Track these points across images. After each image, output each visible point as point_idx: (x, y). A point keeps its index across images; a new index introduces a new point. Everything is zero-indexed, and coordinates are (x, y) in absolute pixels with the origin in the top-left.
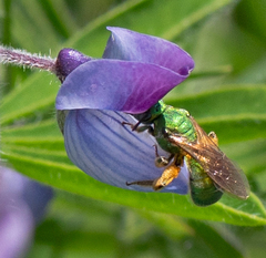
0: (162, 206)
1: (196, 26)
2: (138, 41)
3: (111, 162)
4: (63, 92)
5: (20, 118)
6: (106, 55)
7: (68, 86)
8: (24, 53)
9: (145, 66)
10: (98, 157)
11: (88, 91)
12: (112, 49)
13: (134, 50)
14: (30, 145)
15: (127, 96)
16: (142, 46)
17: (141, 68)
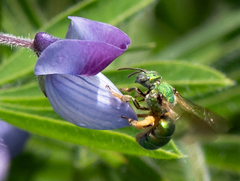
0: (105, 145)
1: (127, 20)
2: (90, 26)
3: (80, 106)
4: (39, 63)
5: (6, 84)
6: (68, 36)
7: (43, 59)
8: (11, 36)
9: (96, 44)
10: (70, 104)
11: (57, 62)
12: (72, 32)
13: (88, 32)
14: (13, 102)
15: (84, 64)
16: (93, 30)
17: (93, 45)
